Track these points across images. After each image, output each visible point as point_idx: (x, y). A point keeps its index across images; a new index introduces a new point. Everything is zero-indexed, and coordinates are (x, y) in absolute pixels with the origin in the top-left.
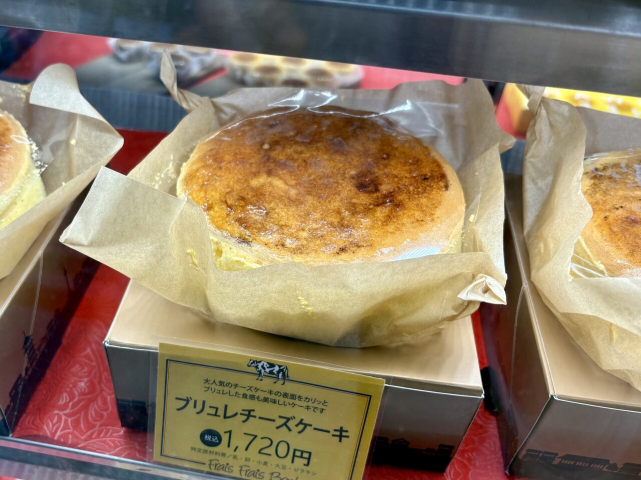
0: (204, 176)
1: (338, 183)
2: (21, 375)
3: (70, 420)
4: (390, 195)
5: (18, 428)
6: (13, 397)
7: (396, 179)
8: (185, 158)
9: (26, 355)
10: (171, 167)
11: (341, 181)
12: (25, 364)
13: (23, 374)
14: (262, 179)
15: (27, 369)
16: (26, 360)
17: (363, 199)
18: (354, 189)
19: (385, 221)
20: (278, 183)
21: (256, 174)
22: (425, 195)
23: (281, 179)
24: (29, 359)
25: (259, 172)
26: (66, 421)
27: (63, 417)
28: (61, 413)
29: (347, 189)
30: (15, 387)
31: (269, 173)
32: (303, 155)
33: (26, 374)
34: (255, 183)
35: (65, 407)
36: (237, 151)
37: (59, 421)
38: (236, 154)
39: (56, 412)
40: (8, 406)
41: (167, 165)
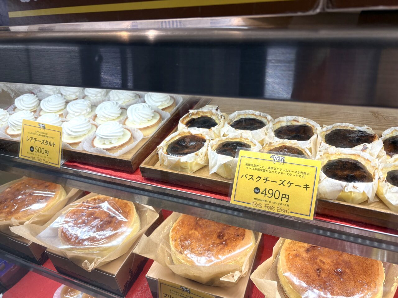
0: (177, 228)
1: (213, 234)
2: (128, 280)
3: (140, 295)
4: (226, 241)
5: (127, 296)
6: (125, 287)
7: (230, 235)
8: (176, 221)
9: (130, 275)
10: (171, 223)
11: (214, 234)
12: (130, 277)
13: (129, 280)
14: (193, 231)
15: (130, 279)
16: (130, 276)
17: (218, 241)
18: (216, 237)
19: (220, 250)
20: (197, 233)
21: (191, 229)
22: (235, 242)
23: (198, 231)
24: (131, 276)
25: (192, 229)
26: (139, 295)
27: (138, 294)
28: (138, 292)
29: (215, 237)
30: (126, 283)
31: (196, 229)
32: (207, 223)
33: (130, 280)
34: (190, 232)
35: (139, 291)
36: (189, 220)
37: (137, 295)
38: (188, 221)
39: (137, 292)
40: (124, 289)
41: (170, 223)
